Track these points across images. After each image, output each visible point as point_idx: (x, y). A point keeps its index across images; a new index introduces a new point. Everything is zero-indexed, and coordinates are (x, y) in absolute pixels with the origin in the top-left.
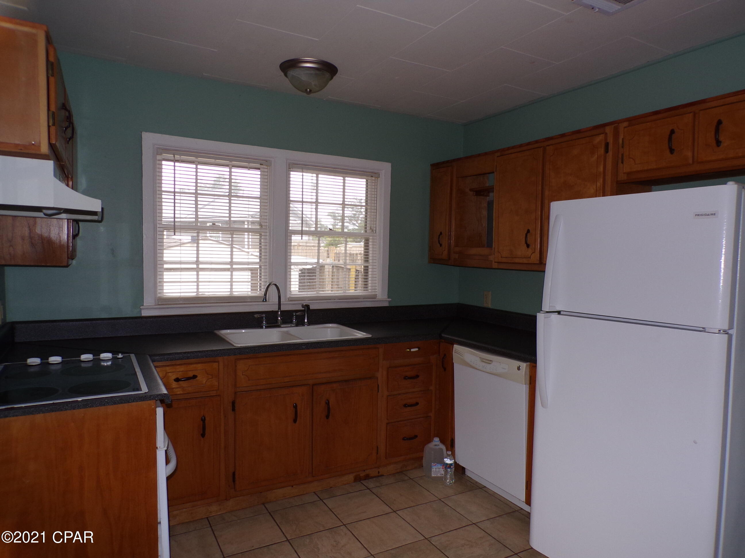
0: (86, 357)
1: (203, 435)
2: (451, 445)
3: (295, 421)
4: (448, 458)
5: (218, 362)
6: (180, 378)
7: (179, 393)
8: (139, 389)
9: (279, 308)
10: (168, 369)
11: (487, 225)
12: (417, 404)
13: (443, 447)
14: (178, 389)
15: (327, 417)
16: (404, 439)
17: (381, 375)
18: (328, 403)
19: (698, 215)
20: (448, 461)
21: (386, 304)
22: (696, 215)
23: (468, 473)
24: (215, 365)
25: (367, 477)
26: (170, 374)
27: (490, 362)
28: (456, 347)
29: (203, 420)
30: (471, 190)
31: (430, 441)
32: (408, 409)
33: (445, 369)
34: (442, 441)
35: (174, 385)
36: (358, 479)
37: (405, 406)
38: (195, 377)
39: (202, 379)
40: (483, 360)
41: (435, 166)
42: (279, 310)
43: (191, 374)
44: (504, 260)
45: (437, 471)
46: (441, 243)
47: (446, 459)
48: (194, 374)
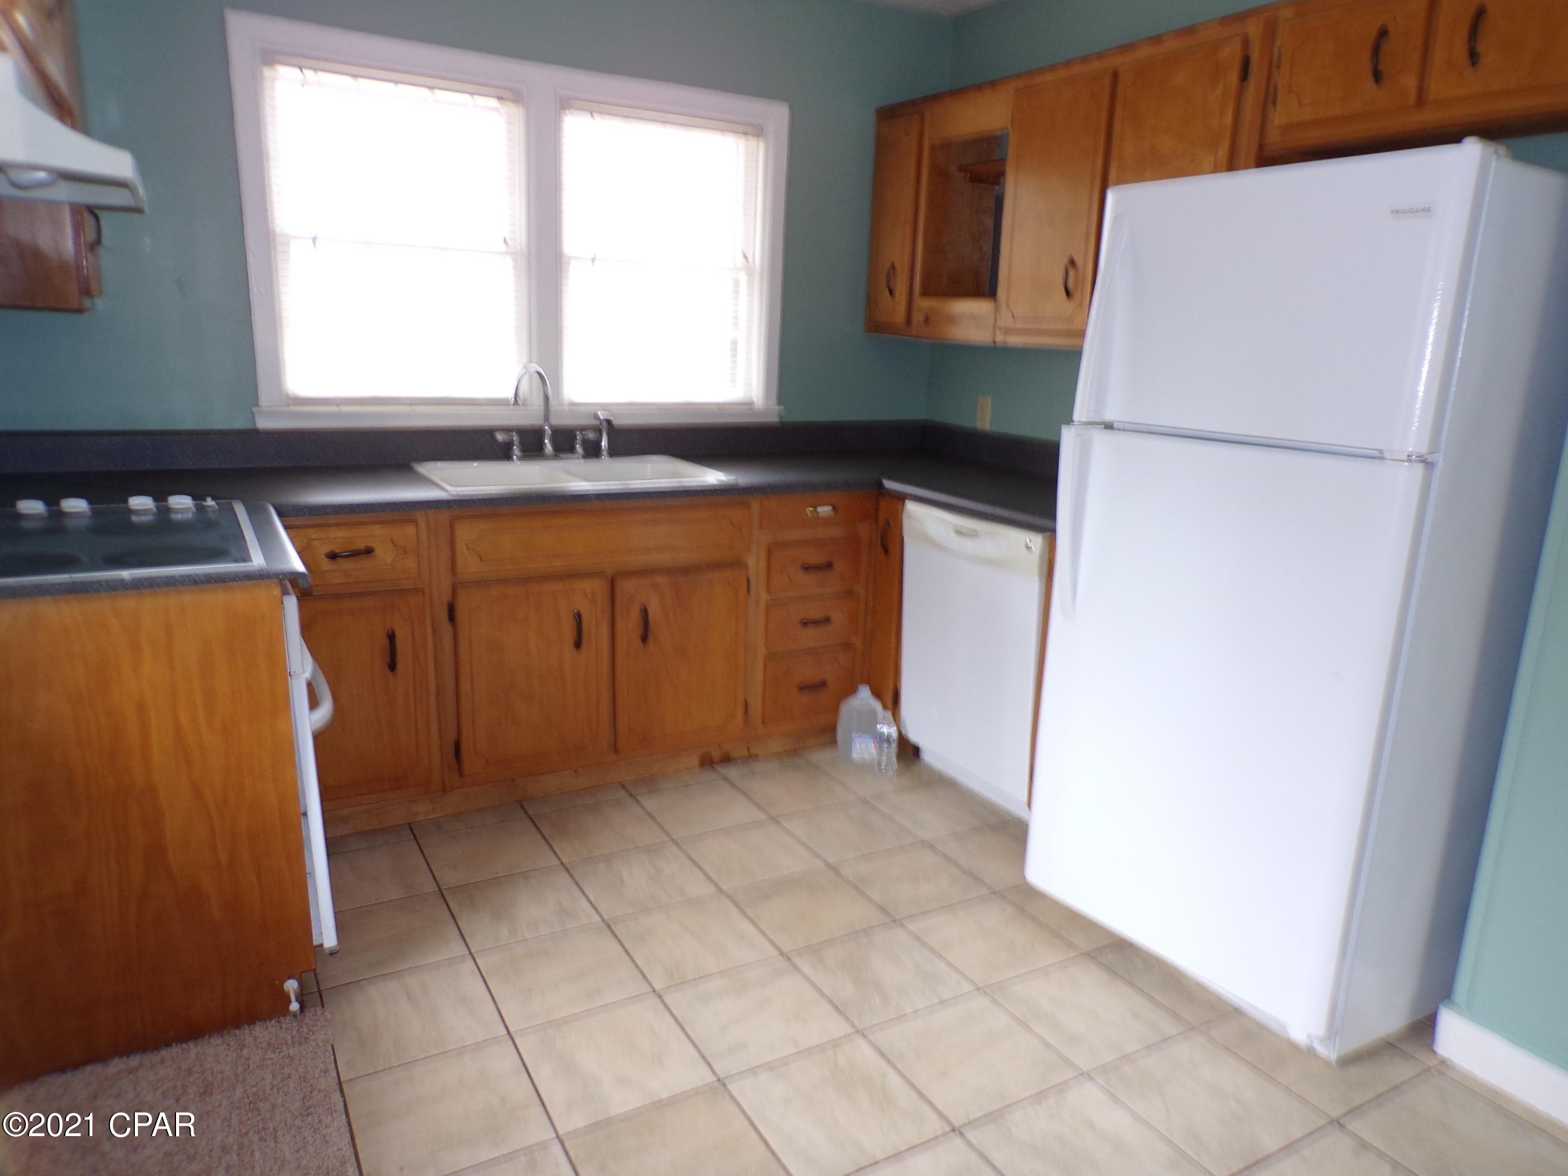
0: (141, 503)
1: (392, 666)
2: (893, 701)
3: (578, 645)
4: (883, 724)
5: (415, 522)
6: (336, 551)
7: (337, 581)
8: (246, 558)
9: (547, 418)
10: (313, 533)
11: (991, 251)
12: (827, 620)
13: (877, 705)
14: (337, 574)
15: (644, 639)
16: (802, 688)
17: (755, 562)
18: (645, 612)
19: (1397, 212)
20: (887, 729)
21: (774, 419)
22: (1392, 212)
23: (927, 756)
24: (411, 530)
25: (727, 759)
26: (315, 542)
27: (973, 535)
28: (911, 507)
29: (391, 637)
30: (961, 168)
31: (852, 691)
32: (811, 631)
33: (886, 551)
34: (877, 694)
35: (326, 565)
36: (707, 762)
37: (805, 623)
38: (369, 551)
39: (384, 555)
40: (959, 532)
41: (888, 115)
42: (545, 422)
43: (361, 545)
44: (1019, 325)
45: (863, 749)
46: (891, 287)
47: (881, 725)
48: (365, 545)
